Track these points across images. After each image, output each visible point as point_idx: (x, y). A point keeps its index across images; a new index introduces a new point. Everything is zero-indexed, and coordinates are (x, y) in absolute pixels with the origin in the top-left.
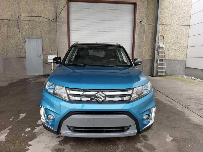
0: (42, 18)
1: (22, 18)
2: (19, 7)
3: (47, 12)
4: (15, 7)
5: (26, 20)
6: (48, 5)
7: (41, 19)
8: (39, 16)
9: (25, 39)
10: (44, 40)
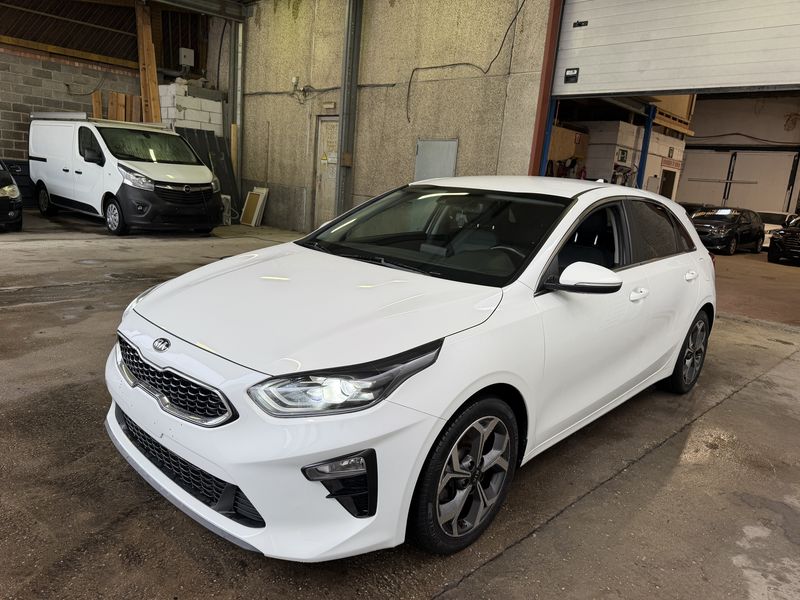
0: (469, 68)
1: (422, 75)
2: (417, 40)
3: (486, 45)
4: (410, 43)
5: (427, 81)
6: (494, 17)
7: (465, 71)
8: (463, 61)
9: (419, 143)
10: (462, 143)
